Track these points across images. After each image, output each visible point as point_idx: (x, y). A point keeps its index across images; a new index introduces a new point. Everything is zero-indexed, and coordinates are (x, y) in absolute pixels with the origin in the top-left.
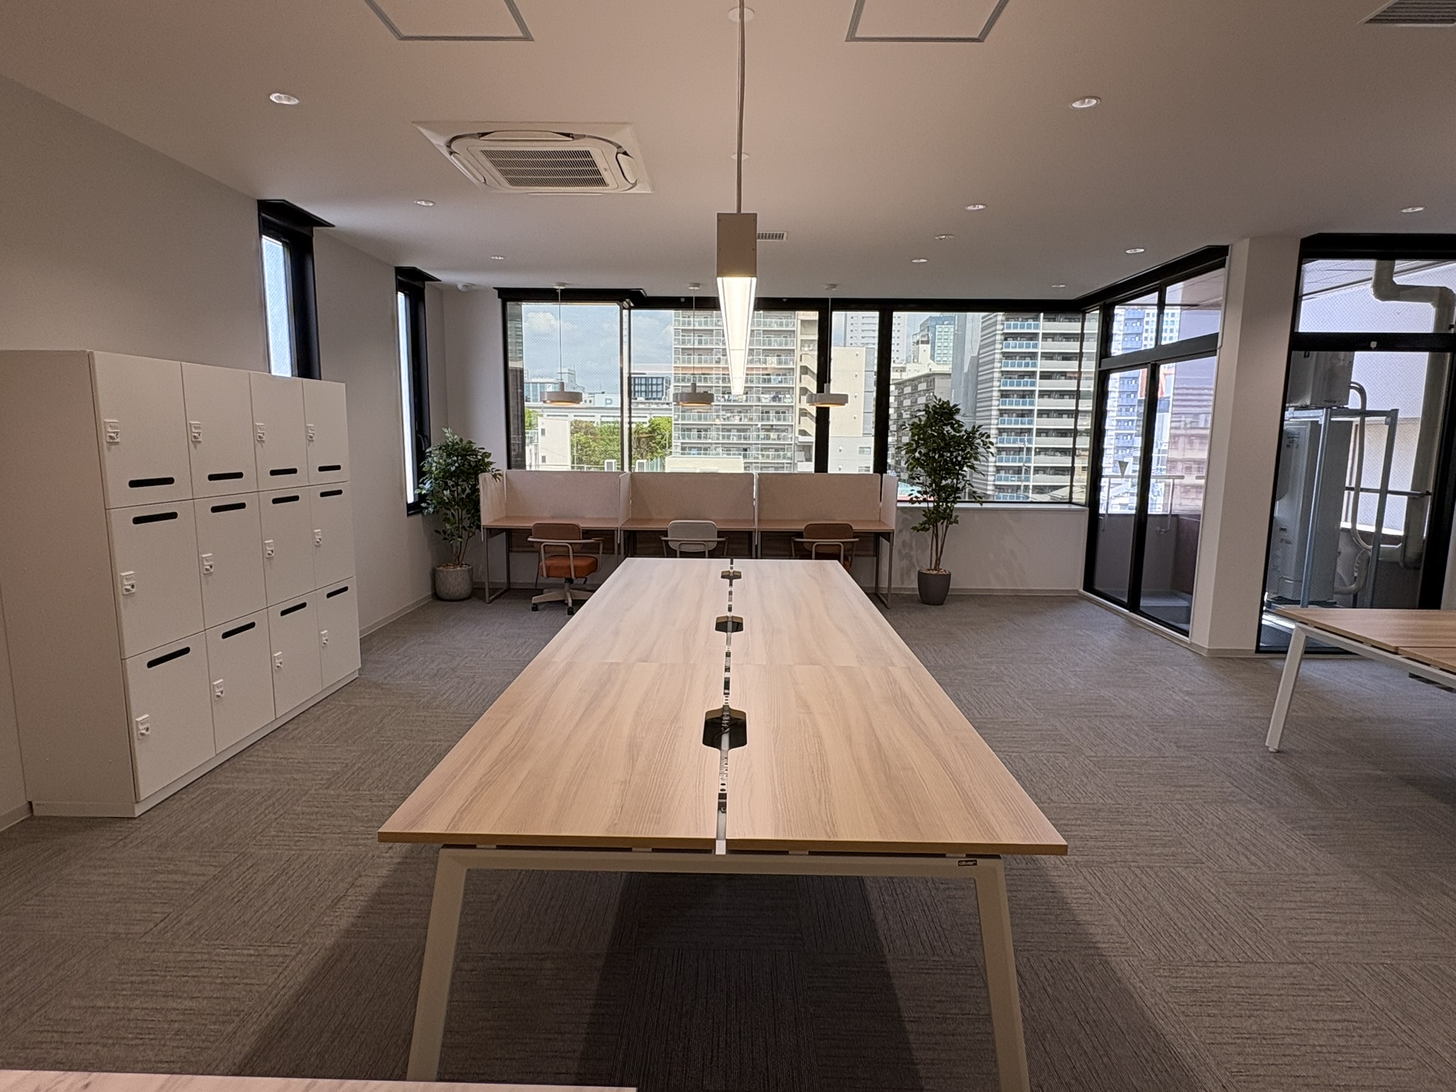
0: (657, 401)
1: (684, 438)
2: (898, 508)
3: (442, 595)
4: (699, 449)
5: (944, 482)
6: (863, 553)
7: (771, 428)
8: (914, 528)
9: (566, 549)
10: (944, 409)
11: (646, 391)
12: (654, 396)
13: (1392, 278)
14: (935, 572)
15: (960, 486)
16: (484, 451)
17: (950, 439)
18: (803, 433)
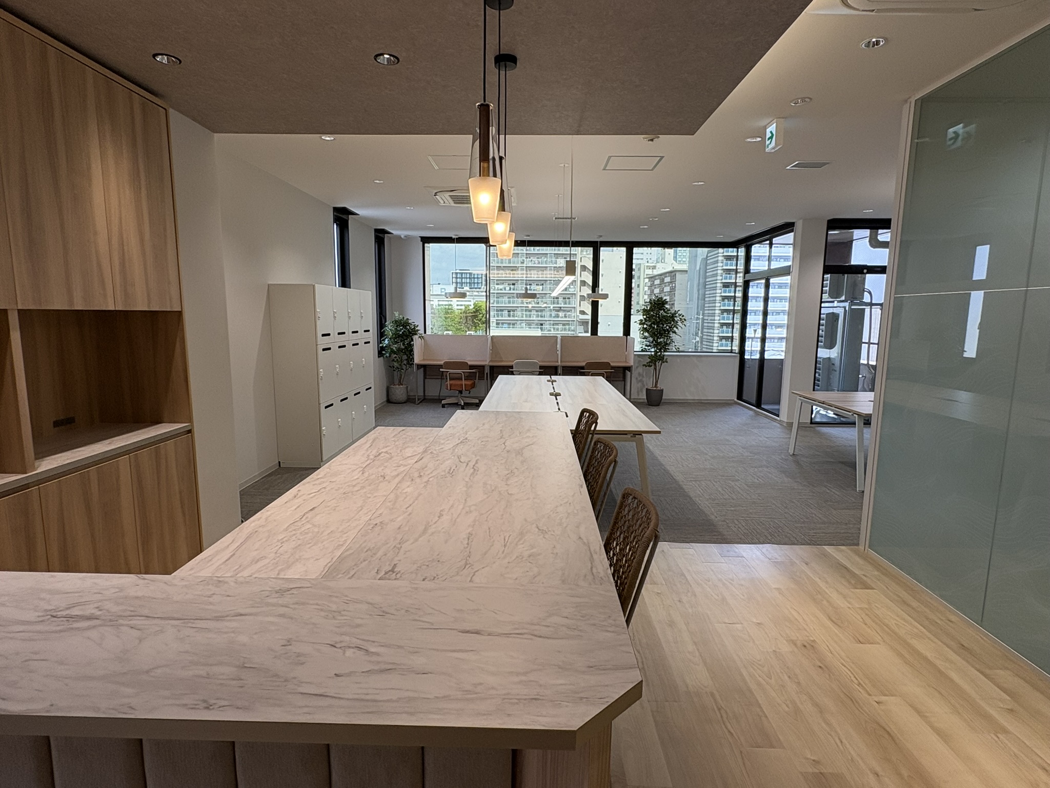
0: (478, 290)
1: (498, 316)
2: (635, 355)
3: (391, 400)
4: (509, 324)
5: (659, 340)
6: (617, 379)
7: (560, 309)
8: (644, 365)
9: (460, 375)
10: (659, 301)
11: (470, 283)
12: (476, 286)
13: (877, 236)
14: (655, 389)
15: (668, 342)
16: (414, 324)
17: (662, 317)
18: (583, 313)
